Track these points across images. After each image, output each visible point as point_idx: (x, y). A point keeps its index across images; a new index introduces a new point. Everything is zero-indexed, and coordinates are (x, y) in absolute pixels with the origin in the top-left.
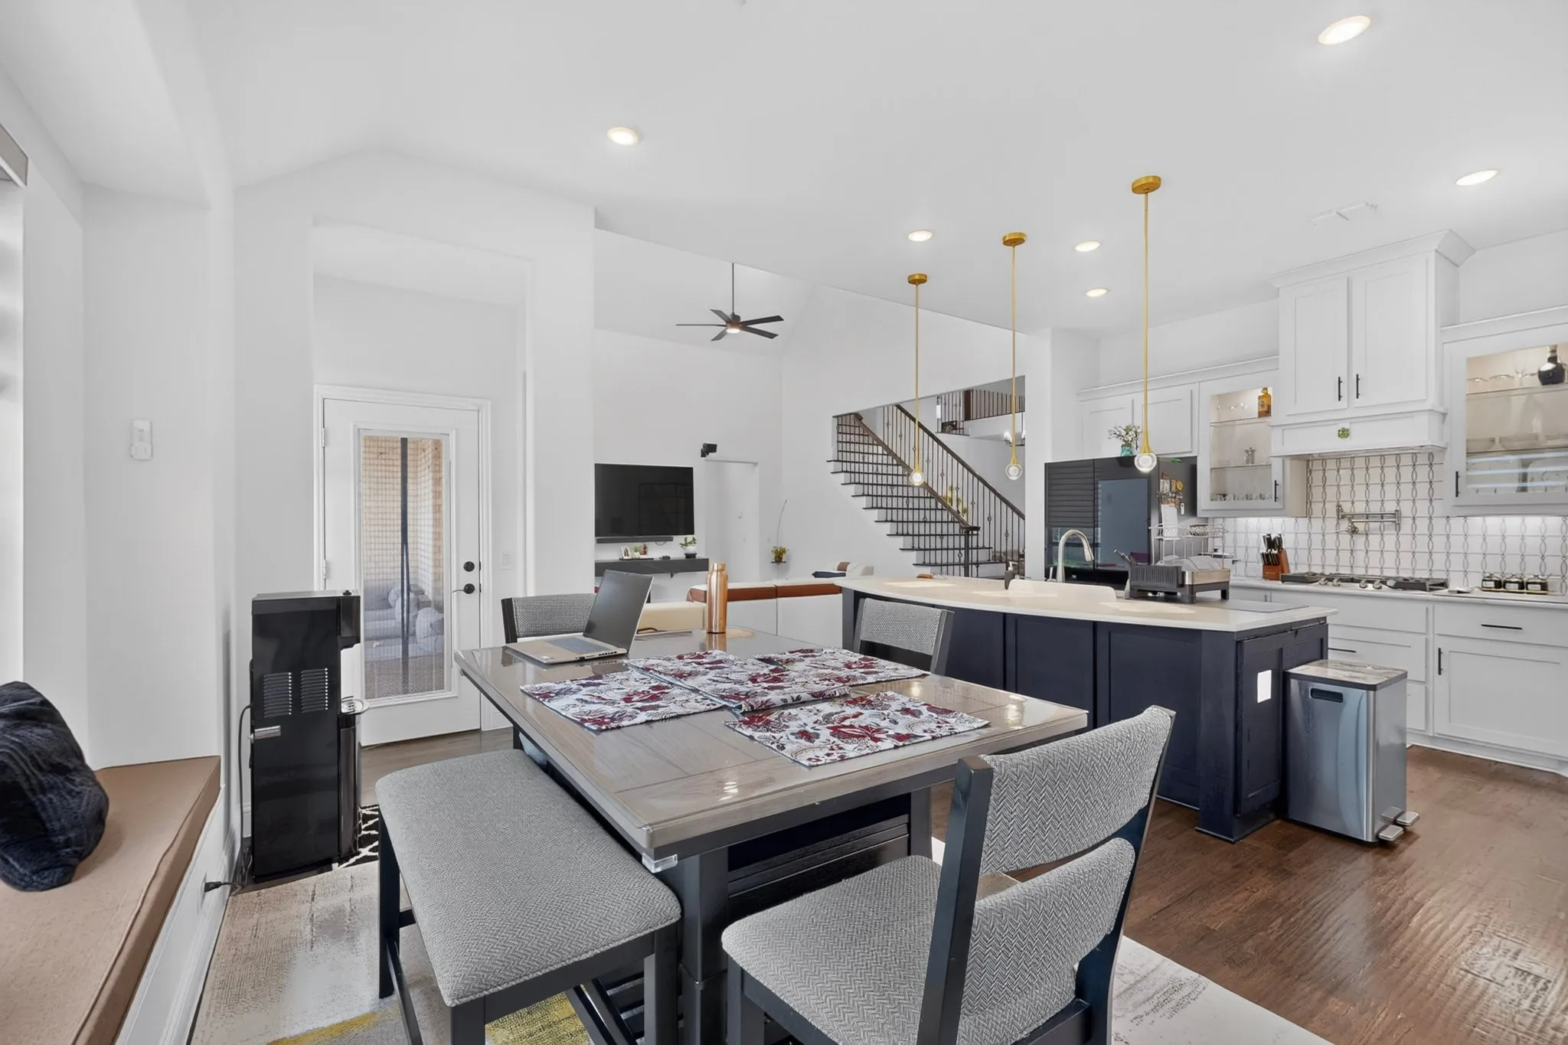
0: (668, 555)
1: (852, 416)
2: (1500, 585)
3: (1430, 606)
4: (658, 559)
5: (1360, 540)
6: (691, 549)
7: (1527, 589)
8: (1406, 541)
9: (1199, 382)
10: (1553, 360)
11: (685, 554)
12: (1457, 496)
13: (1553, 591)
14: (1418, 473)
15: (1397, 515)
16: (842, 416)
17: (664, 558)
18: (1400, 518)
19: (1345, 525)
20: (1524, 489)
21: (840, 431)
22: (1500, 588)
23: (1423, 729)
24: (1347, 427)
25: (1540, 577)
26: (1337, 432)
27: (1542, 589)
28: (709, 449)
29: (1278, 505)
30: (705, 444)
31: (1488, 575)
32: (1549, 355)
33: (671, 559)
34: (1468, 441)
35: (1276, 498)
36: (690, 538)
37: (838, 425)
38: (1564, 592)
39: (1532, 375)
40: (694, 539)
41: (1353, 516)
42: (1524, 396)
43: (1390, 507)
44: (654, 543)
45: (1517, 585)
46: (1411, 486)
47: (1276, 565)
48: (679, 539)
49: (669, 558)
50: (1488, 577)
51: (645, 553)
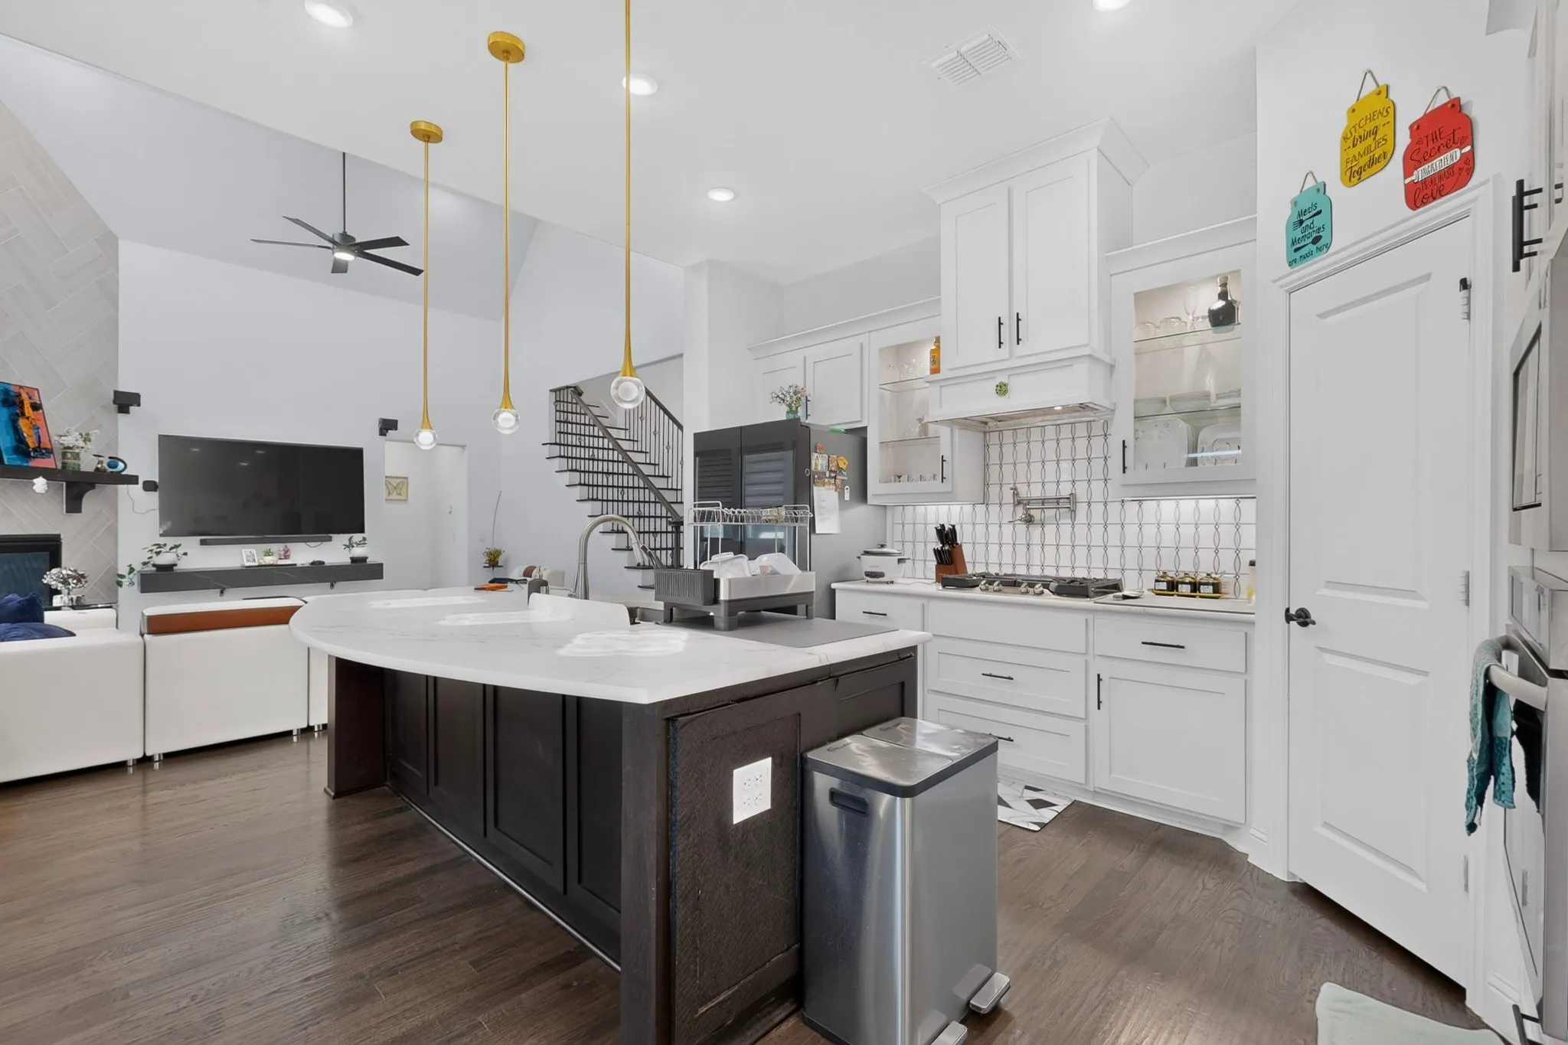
0: (323, 560)
1: (570, 390)
2: (1173, 586)
3: (1090, 616)
4: (308, 565)
5: (1036, 531)
6: (358, 552)
7: (1200, 592)
8: (1081, 530)
9: (870, 332)
10: (1223, 295)
11: (351, 558)
12: (1124, 472)
13: (1226, 594)
14: (1093, 446)
15: (1072, 499)
16: (559, 390)
17: (313, 563)
18: (1075, 503)
19: (1020, 512)
20: (1193, 462)
21: (558, 409)
22: (1173, 591)
23: (1083, 782)
24: (1005, 381)
25: (1213, 576)
26: (995, 388)
27: (1214, 592)
28: (387, 426)
29: (946, 487)
30: (381, 419)
31: (1161, 574)
32: (1219, 289)
33: (326, 564)
34: (1136, 401)
35: (943, 478)
36: (357, 537)
37: (557, 401)
38: (1237, 595)
39: (1203, 317)
40: (364, 539)
41: (1029, 501)
42: (1197, 346)
43: (1065, 490)
44: (303, 544)
45: (1189, 586)
46: (1086, 462)
47: (949, 564)
48: (340, 539)
49: (323, 563)
50: (1162, 577)
51: (286, 557)
